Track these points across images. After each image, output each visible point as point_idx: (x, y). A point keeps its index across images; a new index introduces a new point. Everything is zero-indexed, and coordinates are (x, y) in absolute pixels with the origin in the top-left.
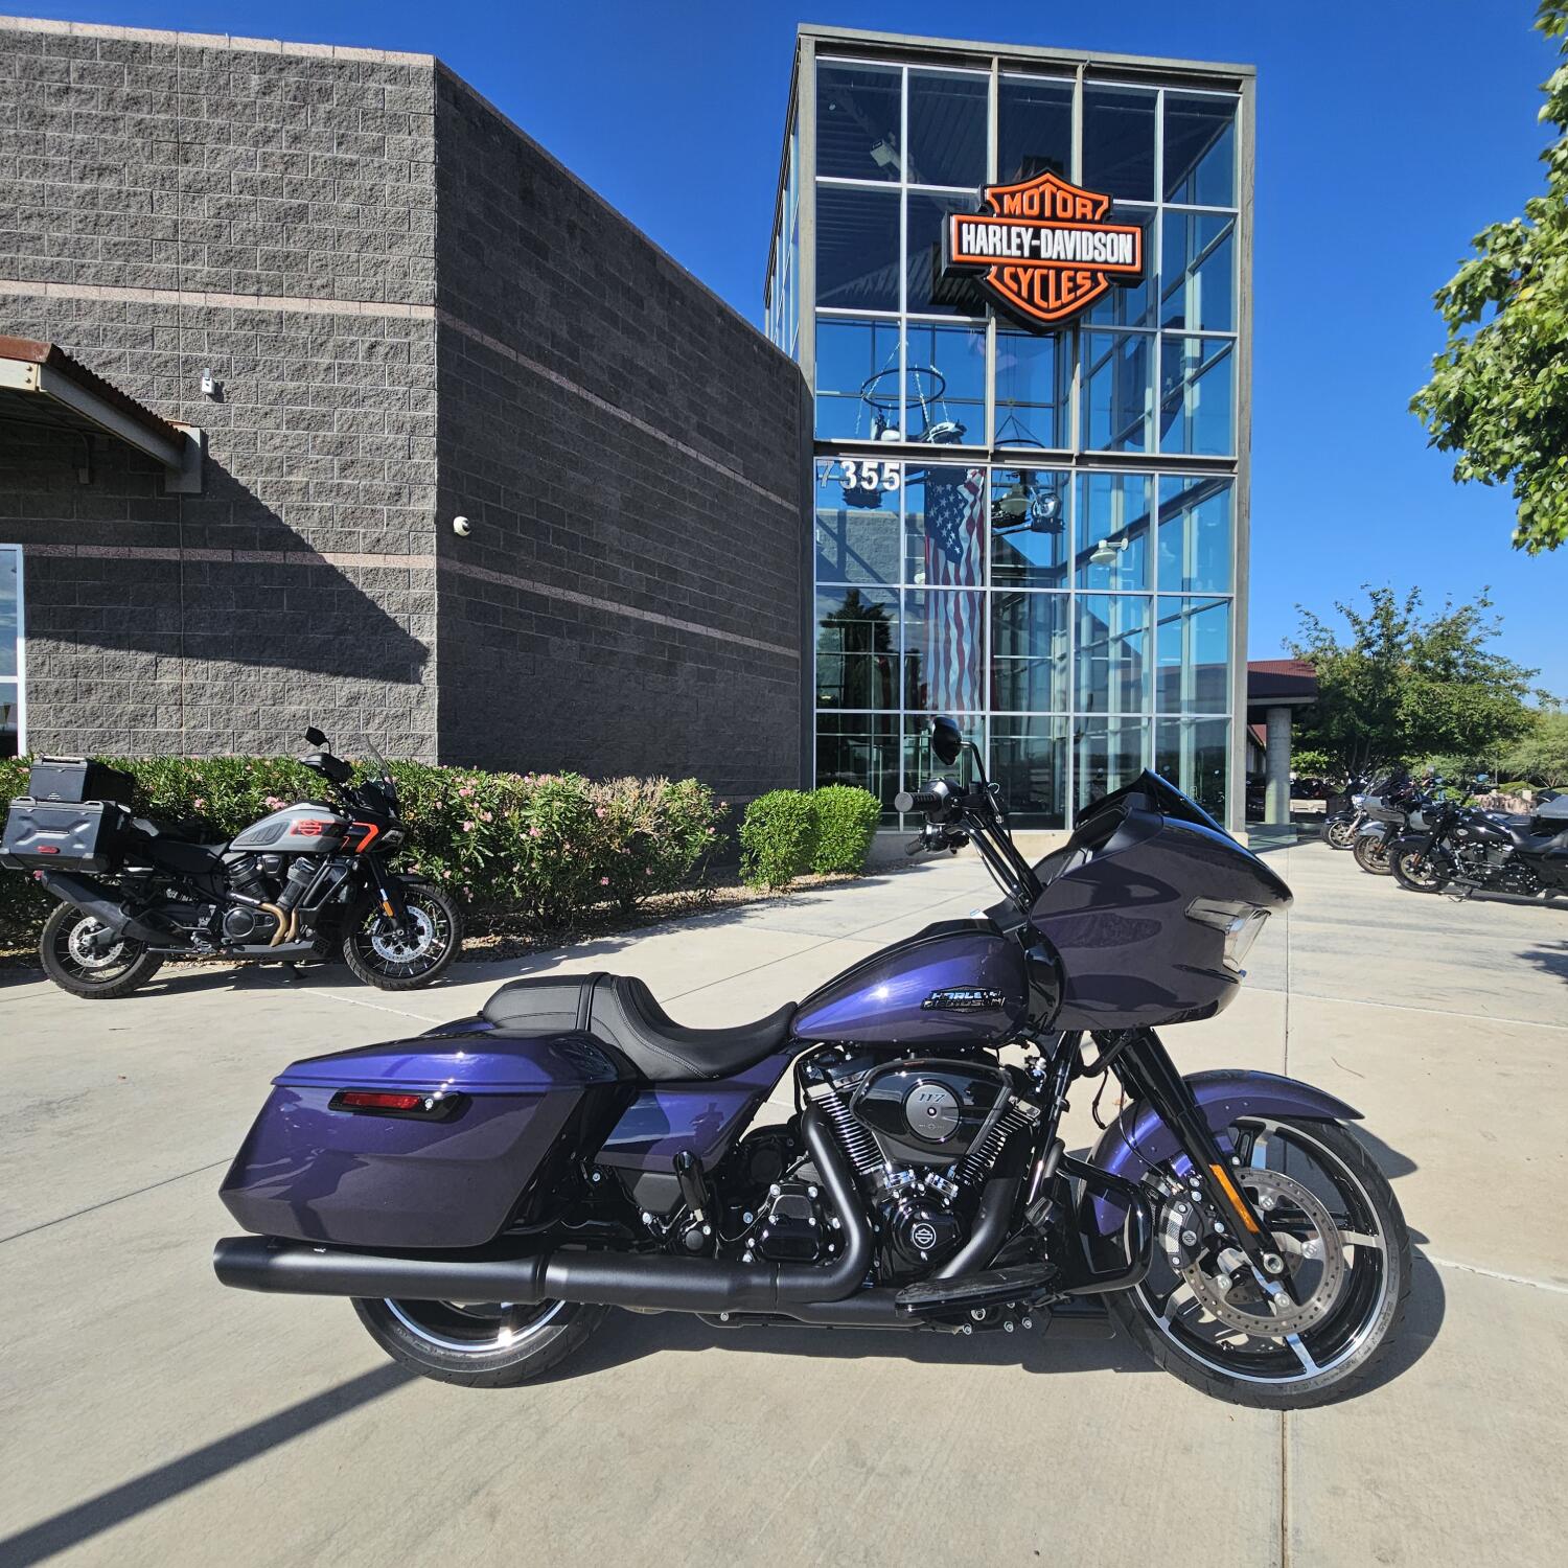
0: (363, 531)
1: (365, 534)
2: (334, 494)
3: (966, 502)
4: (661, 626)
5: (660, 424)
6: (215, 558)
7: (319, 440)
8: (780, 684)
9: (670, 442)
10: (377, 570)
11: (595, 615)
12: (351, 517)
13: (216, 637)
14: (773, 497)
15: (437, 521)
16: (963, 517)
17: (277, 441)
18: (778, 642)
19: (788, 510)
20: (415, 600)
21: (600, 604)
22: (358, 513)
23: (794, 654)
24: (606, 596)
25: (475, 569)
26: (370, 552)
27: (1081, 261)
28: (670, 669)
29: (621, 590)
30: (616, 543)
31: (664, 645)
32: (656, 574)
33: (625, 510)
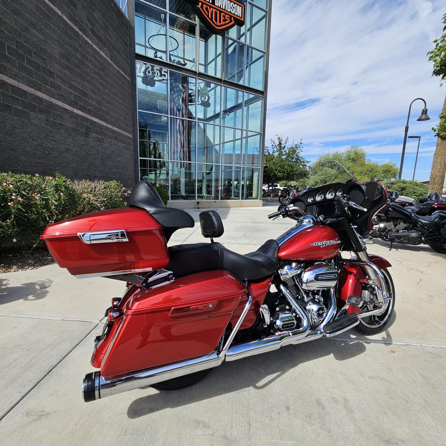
3: (182, 91)
4: (81, 116)
5: (75, 22)
8: (126, 147)
9: (80, 33)
11: (52, 106)
14: (121, 72)
16: (181, 96)
18: (125, 130)
19: (126, 79)
21: (54, 101)
23: (131, 136)
27: (227, 11)
28: (86, 135)
29: (63, 96)
30: (59, 73)
31: (83, 125)
32: (78, 92)
33: (62, 59)
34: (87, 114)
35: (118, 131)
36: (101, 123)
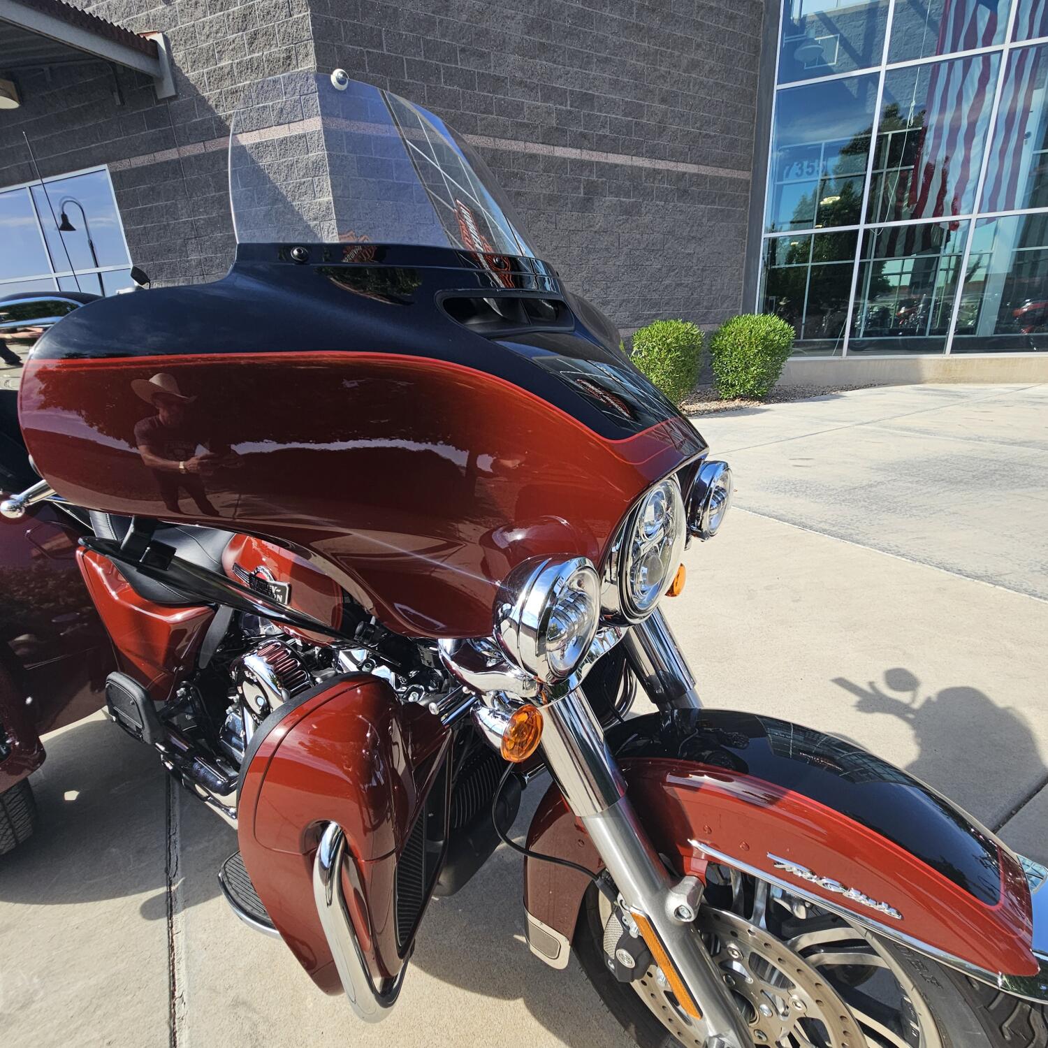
0: (271, 104)
1: (272, 106)
2: (250, 70)
4: (574, 161)
6: (196, 152)
7: (231, 17)
8: (722, 211)
10: (285, 139)
12: (262, 91)
13: (209, 218)
15: (317, 79)
17: (207, 28)
18: (722, 163)
20: (313, 163)
21: (503, 145)
22: (265, 88)
23: (746, 175)
24: (509, 135)
25: (363, 125)
26: (279, 124)
29: (527, 126)
30: (519, 74)
31: (579, 181)
32: (569, 102)
33: (528, 33)
34: (591, 152)
35: (696, 171)
36: (635, 164)
